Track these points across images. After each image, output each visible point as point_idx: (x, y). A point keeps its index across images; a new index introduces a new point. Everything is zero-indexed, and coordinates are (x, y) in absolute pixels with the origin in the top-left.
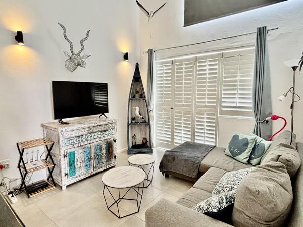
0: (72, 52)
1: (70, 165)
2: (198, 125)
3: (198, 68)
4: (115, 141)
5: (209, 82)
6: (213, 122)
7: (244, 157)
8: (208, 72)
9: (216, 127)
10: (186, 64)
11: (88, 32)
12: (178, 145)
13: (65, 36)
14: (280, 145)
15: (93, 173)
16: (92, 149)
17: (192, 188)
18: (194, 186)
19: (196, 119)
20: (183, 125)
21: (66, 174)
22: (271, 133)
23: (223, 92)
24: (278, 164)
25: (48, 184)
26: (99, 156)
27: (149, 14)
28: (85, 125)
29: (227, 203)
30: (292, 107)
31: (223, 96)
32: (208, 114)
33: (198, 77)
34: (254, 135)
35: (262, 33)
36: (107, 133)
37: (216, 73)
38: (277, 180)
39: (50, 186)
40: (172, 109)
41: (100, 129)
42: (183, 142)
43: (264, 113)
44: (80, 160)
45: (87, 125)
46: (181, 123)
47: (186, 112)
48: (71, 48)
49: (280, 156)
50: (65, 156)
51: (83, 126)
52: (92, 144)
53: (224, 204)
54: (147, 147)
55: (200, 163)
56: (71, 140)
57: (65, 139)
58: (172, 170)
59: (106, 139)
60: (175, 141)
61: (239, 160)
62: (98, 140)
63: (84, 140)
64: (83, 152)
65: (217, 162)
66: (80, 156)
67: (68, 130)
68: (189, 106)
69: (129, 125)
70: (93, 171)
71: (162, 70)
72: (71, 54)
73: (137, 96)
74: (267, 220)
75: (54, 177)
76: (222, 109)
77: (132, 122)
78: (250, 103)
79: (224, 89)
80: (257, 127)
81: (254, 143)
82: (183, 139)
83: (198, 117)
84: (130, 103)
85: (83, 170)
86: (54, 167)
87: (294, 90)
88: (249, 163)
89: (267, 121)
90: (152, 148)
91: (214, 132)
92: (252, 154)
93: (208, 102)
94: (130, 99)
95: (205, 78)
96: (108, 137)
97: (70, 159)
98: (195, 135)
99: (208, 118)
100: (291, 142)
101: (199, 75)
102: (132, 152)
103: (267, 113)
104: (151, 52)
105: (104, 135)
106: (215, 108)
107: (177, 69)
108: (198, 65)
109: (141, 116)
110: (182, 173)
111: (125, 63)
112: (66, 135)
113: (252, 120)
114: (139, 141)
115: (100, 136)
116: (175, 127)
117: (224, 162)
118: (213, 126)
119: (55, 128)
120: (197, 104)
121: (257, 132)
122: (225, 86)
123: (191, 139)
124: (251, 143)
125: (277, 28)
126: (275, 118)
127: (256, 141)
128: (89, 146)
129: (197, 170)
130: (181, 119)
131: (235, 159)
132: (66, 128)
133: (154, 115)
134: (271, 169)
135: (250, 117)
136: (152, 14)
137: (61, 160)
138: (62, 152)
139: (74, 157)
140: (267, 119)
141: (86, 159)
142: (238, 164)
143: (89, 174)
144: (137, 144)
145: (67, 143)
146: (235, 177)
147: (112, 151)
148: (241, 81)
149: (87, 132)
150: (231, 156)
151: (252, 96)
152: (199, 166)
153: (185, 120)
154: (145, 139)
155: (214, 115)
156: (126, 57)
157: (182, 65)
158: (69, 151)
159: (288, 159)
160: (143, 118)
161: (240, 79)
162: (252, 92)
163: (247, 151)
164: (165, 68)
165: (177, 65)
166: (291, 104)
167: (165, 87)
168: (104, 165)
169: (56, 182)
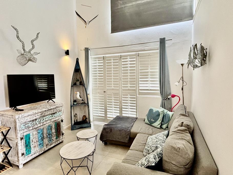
0: (24, 50)
1: (26, 146)
2: (124, 103)
3: (122, 63)
4: (62, 121)
5: (130, 73)
6: (134, 101)
7: (157, 124)
8: (129, 66)
9: (136, 104)
10: (114, 60)
11: (38, 34)
12: (112, 119)
13: (18, 37)
14: (180, 115)
15: (46, 150)
16: (44, 130)
17: (129, 151)
18: (130, 149)
19: (123, 99)
20: (114, 104)
21: (23, 154)
22: (171, 106)
23: (140, 80)
24: (183, 128)
25: (4, 166)
26: (50, 135)
27: (86, 22)
28: (38, 111)
29: (158, 158)
30: (182, 89)
31: (140, 82)
32: (130, 95)
33: (122, 69)
34: (161, 108)
35: (162, 41)
36: (56, 115)
37: (134, 67)
38: (185, 138)
39: (6, 168)
40: (105, 92)
41: (50, 113)
42: (115, 117)
43: (167, 94)
44: (34, 140)
45: (40, 111)
46: (111, 102)
47: (115, 94)
48: (23, 46)
49: (183, 123)
50: (22, 139)
51: (36, 111)
52: (44, 126)
53: (157, 159)
54: (86, 123)
55: (130, 131)
56: (27, 124)
57: (21, 124)
58: (110, 139)
59: (56, 120)
60: (108, 116)
61: (155, 126)
62: (49, 121)
63: (38, 123)
64: (37, 133)
65: (141, 129)
66: (34, 137)
67: (24, 116)
68: (118, 90)
69: (71, 107)
70: (45, 148)
71: (96, 63)
72: (23, 52)
73: (78, 83)
74: (185, 164)
75: (10, 158)
76: (140, 91)
77: (73, 104)
78: (157, 87)
79: (140, 78)
80: (163, 103)
81: (163, 114)
82: (114, 114)
83: (123, 97)
84: (72, 89)
85: (37, 149)
86: (10, 150)
87: (183, 79)
88: (161, 127)
89: (169, 99)
90: (91, 123)
91: (135, 108)
92: (162, 121)
93: (130, 87)
94: (72, 86)
95: (127, 70)
96: (57, 119)
97: (26, 141)
98: (122, 111)
99: (130, 98)
100: (185, 112)
101: (123, 67)
102: (74, 128)
103: (168, 93)
104: (87, 50)
105: (53, 117)
106: (135, 91)
107: (107, 63)
108: (122, 60)
109: (81, 99)
110: (118, 140)
111: (67, 57)
112: (22, 121)
113: (159, 98)
114: (80, 118)
115: (50, 118)
116: (108, 106)
117: (146, 129)
118: (134, 103)
119: (12, 116)
120: (122, 88)
121: (163, 106)
122: (141, 75)
123: (120, 113)
124: (161, 114)
125: (171, 40)
126: (173, 96)
127: (164, 112)
128: (42, 127)
129: (128, 137)
130: (111, 100)
131: (152, 126)
132: (23, 114)
133: (91, 97)
134: (181, 132)
135: (158, 96)
136: (88, 22)
137: (19, 142)
138: (19, 136)
139: (30, 138)
140: (169, 97)
141: (40, 138)
142: (155, 129)
143: (42, 151)
144: (78, 121)
145: (24, 127)
146: (157, 139)
147: (60, 129)
148: (151, 72)
149: (40, 116)
150: (149, 123)
151: (158, 82)
152: (130, 133)
153: (114, 100)
154: (85, 116)
155: (134, 95)
156: (67, 53)
157: (110, 60)
158: (25, 134)
159: (188, 124)
160: (82, 100)
161: (150, 71)
162: (158, 79)
163: (159, 120)
164: (98, 62)
165: (107, 60)
166: (182, 87)
167: (99, 76)
168: (54, 141)
169: (12, 162)
